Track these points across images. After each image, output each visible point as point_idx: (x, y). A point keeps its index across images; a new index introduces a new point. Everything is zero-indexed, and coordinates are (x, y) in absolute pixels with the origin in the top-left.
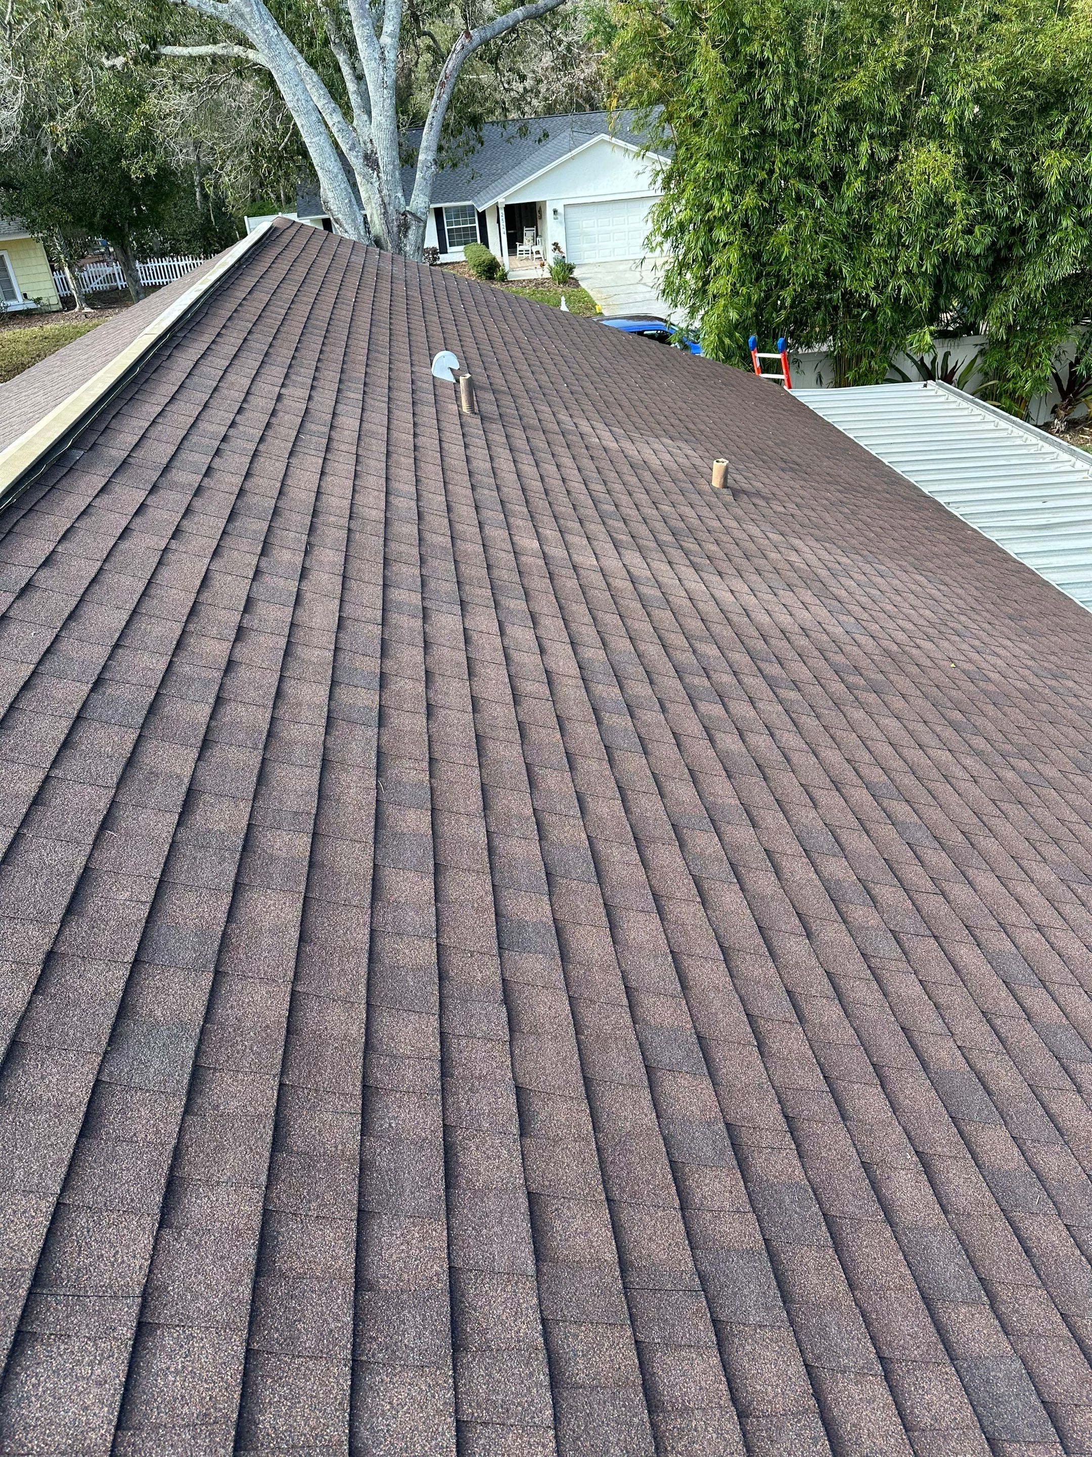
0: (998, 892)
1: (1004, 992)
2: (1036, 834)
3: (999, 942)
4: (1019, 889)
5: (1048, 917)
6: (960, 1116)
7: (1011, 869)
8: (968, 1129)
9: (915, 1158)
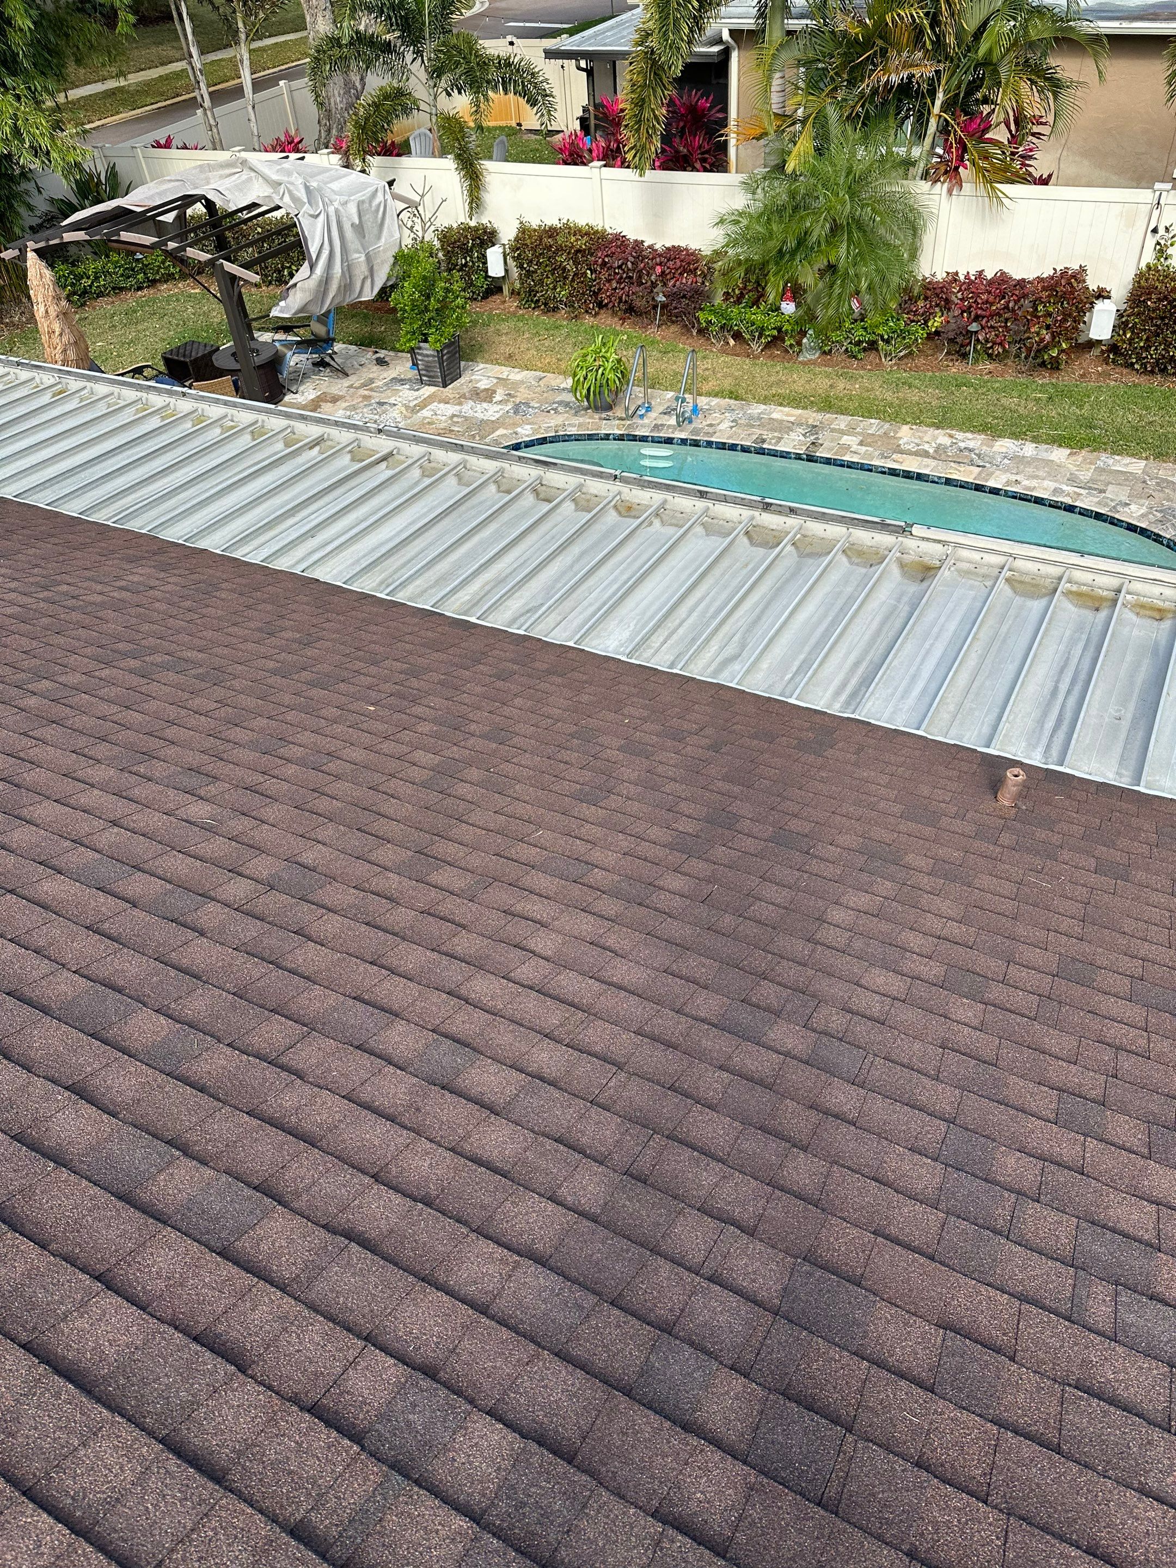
0: (61, 814)
1: (102, 898)
2: (81, 742)
3: (79, 858)
4: (83, 800)
5: (120, 808)
6: (99, 1028)
7: (68, 786)
8: (110, 1035)
9: (67, 1094)
